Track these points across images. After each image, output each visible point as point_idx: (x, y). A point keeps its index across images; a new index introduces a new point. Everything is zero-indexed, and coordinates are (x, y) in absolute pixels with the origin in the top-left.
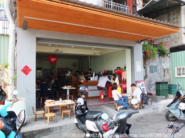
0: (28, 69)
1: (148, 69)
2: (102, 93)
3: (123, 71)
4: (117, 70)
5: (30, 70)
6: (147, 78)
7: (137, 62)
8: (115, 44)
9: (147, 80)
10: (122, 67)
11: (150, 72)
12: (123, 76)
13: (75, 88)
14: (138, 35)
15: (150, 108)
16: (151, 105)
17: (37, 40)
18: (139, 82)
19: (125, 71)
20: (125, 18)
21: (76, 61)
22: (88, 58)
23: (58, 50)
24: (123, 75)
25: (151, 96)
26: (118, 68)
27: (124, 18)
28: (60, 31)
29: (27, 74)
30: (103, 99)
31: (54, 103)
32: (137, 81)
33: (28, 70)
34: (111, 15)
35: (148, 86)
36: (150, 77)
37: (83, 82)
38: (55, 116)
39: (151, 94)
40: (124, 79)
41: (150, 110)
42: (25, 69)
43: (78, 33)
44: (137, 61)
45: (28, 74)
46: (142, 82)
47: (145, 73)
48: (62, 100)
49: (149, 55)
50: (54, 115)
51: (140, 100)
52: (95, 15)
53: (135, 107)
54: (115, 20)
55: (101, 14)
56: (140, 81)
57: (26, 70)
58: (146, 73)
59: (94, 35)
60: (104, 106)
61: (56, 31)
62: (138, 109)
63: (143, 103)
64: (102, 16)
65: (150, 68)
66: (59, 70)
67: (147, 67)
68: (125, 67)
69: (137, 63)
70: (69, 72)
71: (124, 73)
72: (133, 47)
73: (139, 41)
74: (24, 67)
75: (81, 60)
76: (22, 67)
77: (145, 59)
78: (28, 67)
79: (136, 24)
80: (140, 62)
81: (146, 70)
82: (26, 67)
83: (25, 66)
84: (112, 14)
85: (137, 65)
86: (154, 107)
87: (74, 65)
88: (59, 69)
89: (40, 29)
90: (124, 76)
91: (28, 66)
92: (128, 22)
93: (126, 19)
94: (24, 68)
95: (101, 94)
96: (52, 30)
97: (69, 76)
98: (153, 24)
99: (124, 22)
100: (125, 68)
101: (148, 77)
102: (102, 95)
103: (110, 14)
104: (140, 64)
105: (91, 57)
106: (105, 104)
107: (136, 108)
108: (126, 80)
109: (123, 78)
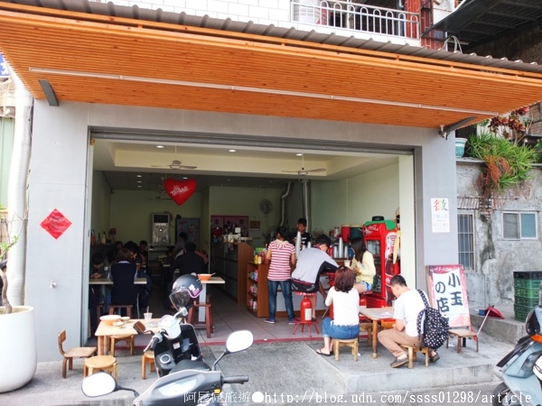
0: (61, 220)
1: (498, 225)
2: (308, 300)
3: (389, 231)
4: (371, 228)
5: (67, 224)
6: (494, 257)
7: (433, 200)
8: (351, 140)
9: (493, 261)
10: (389, 217)
11: (507, 234)
12: (388, 245)
13: (223, 282)
14: (420, 106)
15: (462, 364)
16: (473, 354)
17: (94, 135)
18: (441, 269)
19: (395, 231)
20: (339, 52)
21: (271, 195)
22: (302, 185)
23: (177, 162)
24: (389, 243)
25: (494, 320)
26: (374, 219)
27: (335, 54)
28: (162, 106)
29: (56, 234)
30: (313, 320)
31: (121, 327)
32: (434, 267)
33: (60, 224)
34: (283, 47)
35: (498, 284)
36: (504, 253)
37: (260, 262)
38: (112, 366)
39: (494, 314)
40: (392, 257)
41: (456, 372)
42: (51, 219)
43: (217, 109)
44: (434, 197)
45: (59, 234)
46: (451, 271)
47: (486, 239)
48: (153, 317)
49: (498, 174)
50: (108, 364)
51: (416, 334)
52: (232, 52)
53: (399, 358)
54: (308, 63)
55: (247, 45)
56: (442, 266)
57: (55, 225)
58: (490, 237)
59: (272, 113)
60: (305, 346)
61: (147, 105)
62: (411, 364)
63: (426, 345)
64: (253, 53)
65: (506, 221)
66: (217, 222)
67: (492, 217)
68: (398, 217)
69: (433, 204)
70: (238, 230)
71: (394, 238)
72: (420, 148)
73: (442, 127)
74: (48, 215)
75: (284, 193)
76: (44, 215)
77: (484, 188)
78: (60, 215)
79: (387, 71)
80: (446, 200)
81: (490, 226)
82: (56, 215)
83: (53, 213)
84: (287, 45)
85: (433, 209)
86: (480, 362)
87: (266, 207)
88: (216, 219)
89: (98, 100)
90: (393, 248)
91: (60, 210)
92: (354, 67)
93: (341, 55)
94: (48, 218)
95: (305, 304)
96: (135, 104)
97: (232, 241)
98: (455, 67)
99: (341, 66)
100: (398, 221)
101: (497, 252)
102: (310, 306)
103: (279, 44)
104: (447, 207)
105: (311, 182)
106: (312, 339)
107: (401, 361)
108: (399, 261)
109: (387, 253)
